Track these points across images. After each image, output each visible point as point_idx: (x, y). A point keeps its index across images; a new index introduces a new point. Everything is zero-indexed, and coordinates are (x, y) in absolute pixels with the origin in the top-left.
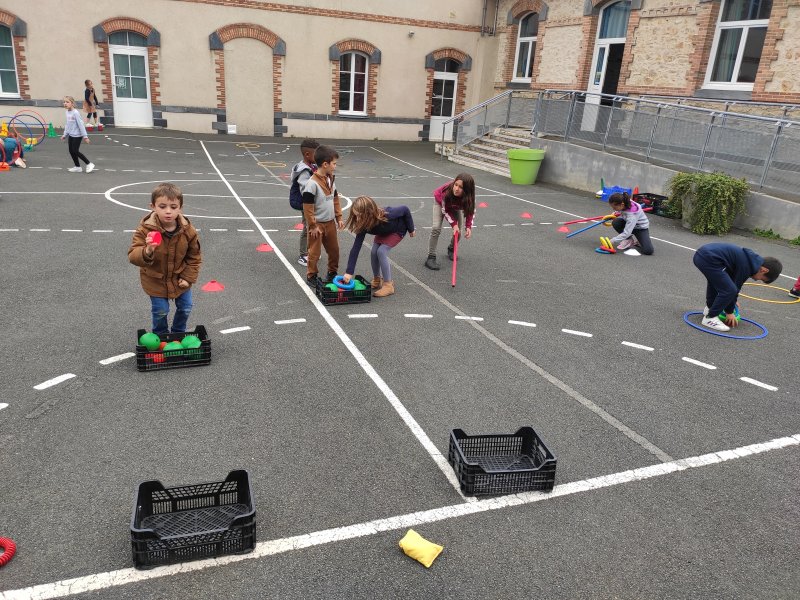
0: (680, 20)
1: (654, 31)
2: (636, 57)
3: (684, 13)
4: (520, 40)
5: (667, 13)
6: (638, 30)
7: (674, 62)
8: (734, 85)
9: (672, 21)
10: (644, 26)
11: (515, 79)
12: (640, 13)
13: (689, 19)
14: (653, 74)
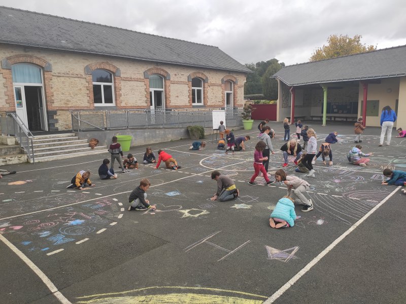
0: (76, 79)
1: (63, 82)
2: (55, 93)
3: (78, 76)
5: (68, 75)
6: (52, 81)
7: (78, 96)
8: (103, 104)
9: (72, 80)
10: (55, 79)
12: (52, 73)
13: (81, 79)
14: (68, 101)
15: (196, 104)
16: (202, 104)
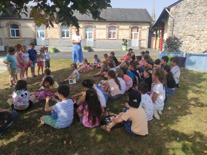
4: (10, 29)
7: (55, 34)
11: (11, 37)
13: (57, 29)
14: (52, 36)
15: (112, 38)
16: (116, 38)
